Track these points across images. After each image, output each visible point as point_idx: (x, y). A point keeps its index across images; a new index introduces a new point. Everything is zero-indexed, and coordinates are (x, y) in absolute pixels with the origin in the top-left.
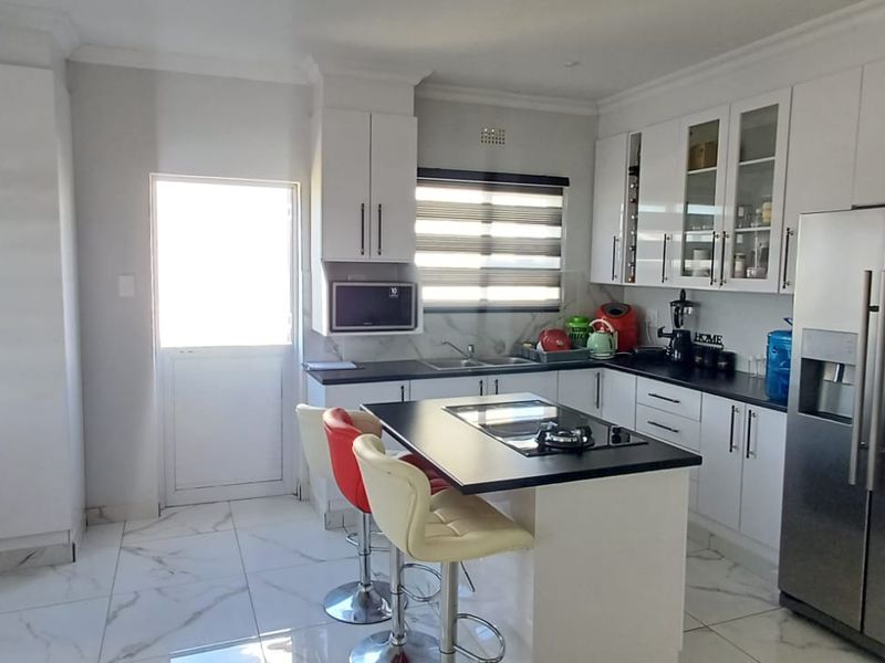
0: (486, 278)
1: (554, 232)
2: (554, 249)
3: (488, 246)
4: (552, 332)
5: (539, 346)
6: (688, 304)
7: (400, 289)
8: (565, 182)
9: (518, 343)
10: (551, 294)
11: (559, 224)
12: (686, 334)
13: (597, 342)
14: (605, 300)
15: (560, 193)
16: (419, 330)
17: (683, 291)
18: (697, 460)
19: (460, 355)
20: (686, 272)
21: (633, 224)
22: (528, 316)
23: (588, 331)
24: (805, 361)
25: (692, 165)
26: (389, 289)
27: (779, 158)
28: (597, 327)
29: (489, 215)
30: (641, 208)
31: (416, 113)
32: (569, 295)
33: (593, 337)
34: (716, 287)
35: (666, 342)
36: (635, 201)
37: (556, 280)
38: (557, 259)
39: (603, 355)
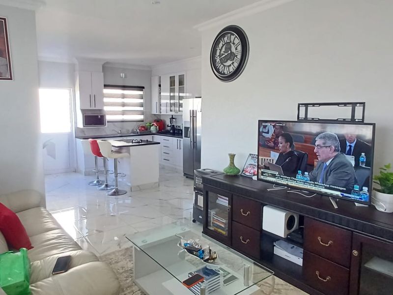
0: (124, 113)
1: (142, 101)
2: (141, 105)
3: (124, 105)
4: (141, 127)
5: (138, 130)
6: (174, 118)
7: (101, 116)
8: (143, 88)
9: (133, 130)
10: (141, 117)
11: (142, 99)
12: (174, 126)
13: (153, 129)
14: (156, 119)
15: (142, 90)
16: (106, 126)
17: (172, 116)
18: (159, 143)
19: (117, 133)
20: (171, 111)
21: (160, 99)
22: (135, 123)
23: (151, 126)
24: (185, 127)
25: (171, 86)
26: (98, 116)
27: (185, 86)
28: (153, 125)
29: (124, 96)
30: (162, 94)
31: (103, 72)
32: (146, 117)
33: (152, 127)
34: (176, 114)
35: (169, 128)
36: (160, 93)
37: (142, 113)
38: (142, 108)
39: (154, 132)
